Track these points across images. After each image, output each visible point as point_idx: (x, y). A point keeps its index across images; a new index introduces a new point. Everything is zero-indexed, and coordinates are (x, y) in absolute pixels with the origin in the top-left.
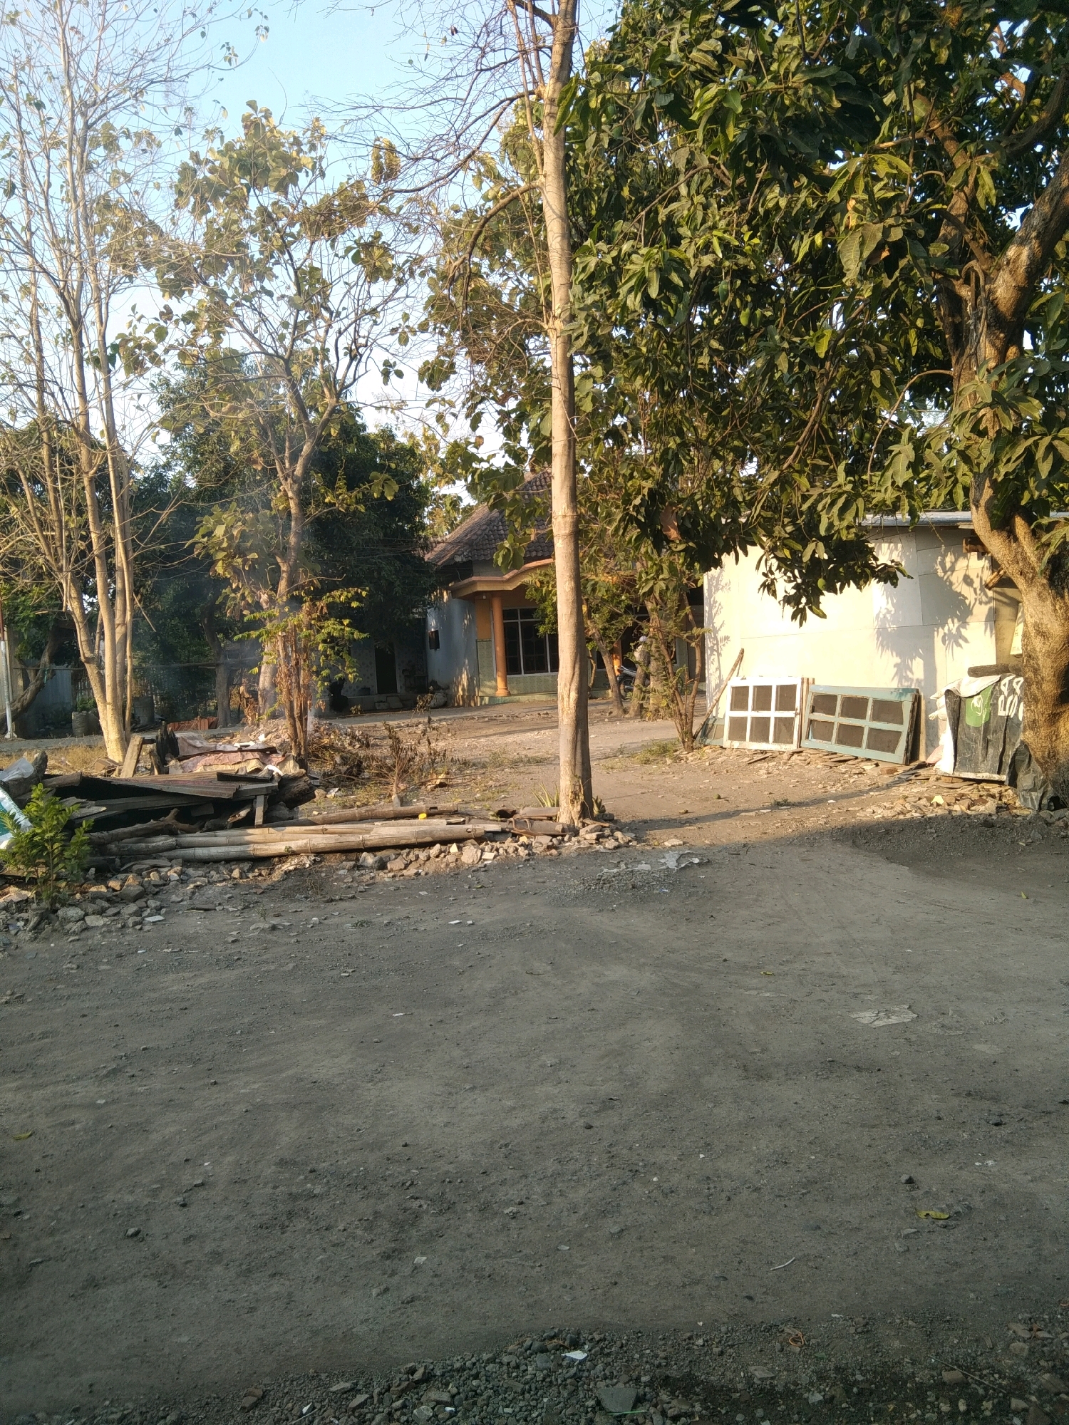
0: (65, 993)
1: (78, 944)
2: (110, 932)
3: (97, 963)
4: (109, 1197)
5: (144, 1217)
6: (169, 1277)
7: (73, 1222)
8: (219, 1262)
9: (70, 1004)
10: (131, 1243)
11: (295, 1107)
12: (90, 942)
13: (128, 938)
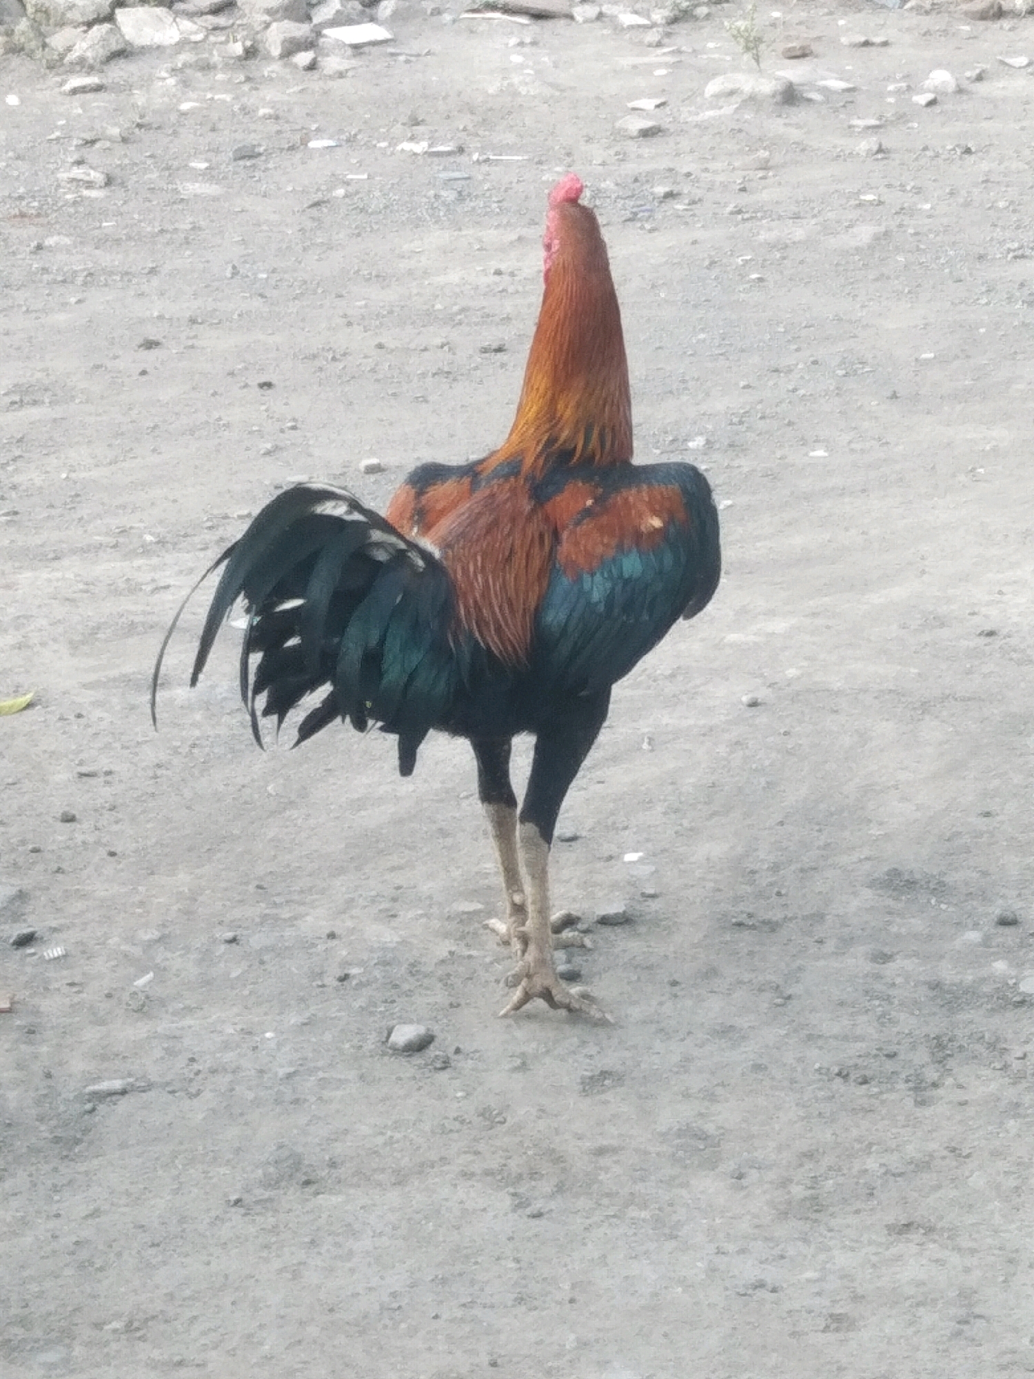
0: (78, 263)
1: (98, 102)
2: (207, 67)
3: (171, 171)
4: (315, 921)
5: (440, 997)
6: (546, 1187)
7: (207, 983)
8: (712, 1164)
9: (98, 300)
10: (407, 1068)
11: (925, 707)
12: (139, 97)
13: (269, 93)
